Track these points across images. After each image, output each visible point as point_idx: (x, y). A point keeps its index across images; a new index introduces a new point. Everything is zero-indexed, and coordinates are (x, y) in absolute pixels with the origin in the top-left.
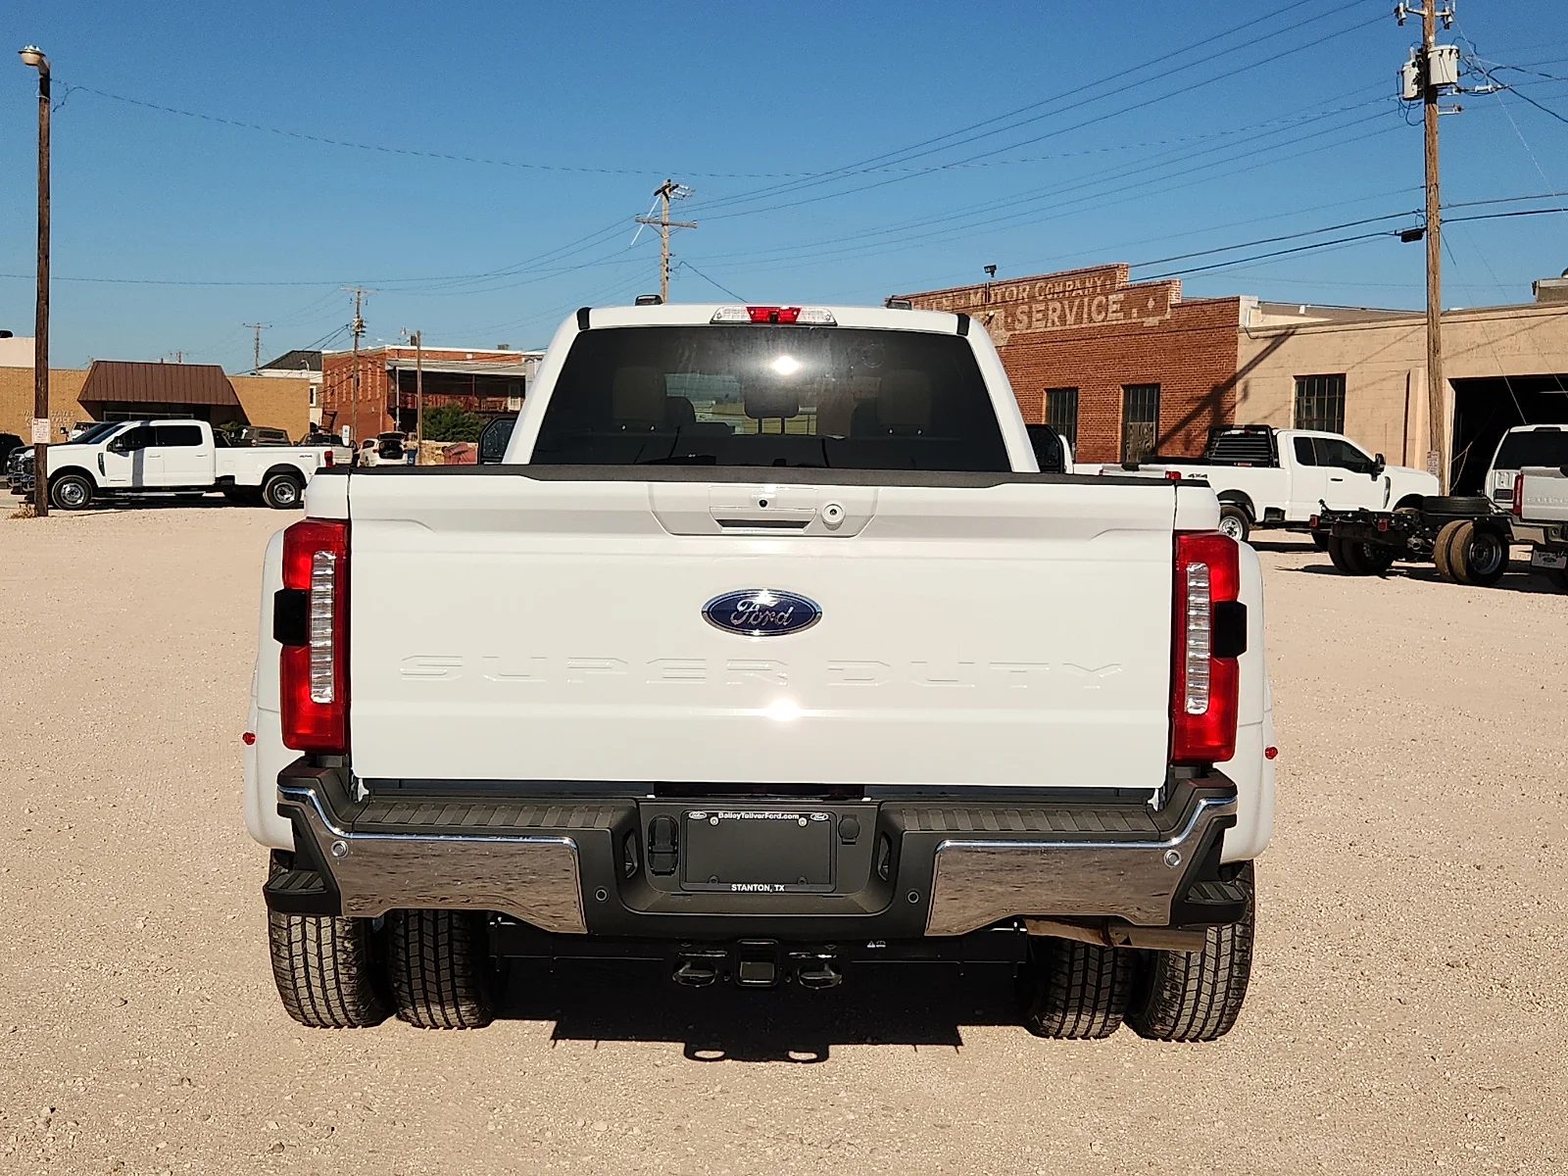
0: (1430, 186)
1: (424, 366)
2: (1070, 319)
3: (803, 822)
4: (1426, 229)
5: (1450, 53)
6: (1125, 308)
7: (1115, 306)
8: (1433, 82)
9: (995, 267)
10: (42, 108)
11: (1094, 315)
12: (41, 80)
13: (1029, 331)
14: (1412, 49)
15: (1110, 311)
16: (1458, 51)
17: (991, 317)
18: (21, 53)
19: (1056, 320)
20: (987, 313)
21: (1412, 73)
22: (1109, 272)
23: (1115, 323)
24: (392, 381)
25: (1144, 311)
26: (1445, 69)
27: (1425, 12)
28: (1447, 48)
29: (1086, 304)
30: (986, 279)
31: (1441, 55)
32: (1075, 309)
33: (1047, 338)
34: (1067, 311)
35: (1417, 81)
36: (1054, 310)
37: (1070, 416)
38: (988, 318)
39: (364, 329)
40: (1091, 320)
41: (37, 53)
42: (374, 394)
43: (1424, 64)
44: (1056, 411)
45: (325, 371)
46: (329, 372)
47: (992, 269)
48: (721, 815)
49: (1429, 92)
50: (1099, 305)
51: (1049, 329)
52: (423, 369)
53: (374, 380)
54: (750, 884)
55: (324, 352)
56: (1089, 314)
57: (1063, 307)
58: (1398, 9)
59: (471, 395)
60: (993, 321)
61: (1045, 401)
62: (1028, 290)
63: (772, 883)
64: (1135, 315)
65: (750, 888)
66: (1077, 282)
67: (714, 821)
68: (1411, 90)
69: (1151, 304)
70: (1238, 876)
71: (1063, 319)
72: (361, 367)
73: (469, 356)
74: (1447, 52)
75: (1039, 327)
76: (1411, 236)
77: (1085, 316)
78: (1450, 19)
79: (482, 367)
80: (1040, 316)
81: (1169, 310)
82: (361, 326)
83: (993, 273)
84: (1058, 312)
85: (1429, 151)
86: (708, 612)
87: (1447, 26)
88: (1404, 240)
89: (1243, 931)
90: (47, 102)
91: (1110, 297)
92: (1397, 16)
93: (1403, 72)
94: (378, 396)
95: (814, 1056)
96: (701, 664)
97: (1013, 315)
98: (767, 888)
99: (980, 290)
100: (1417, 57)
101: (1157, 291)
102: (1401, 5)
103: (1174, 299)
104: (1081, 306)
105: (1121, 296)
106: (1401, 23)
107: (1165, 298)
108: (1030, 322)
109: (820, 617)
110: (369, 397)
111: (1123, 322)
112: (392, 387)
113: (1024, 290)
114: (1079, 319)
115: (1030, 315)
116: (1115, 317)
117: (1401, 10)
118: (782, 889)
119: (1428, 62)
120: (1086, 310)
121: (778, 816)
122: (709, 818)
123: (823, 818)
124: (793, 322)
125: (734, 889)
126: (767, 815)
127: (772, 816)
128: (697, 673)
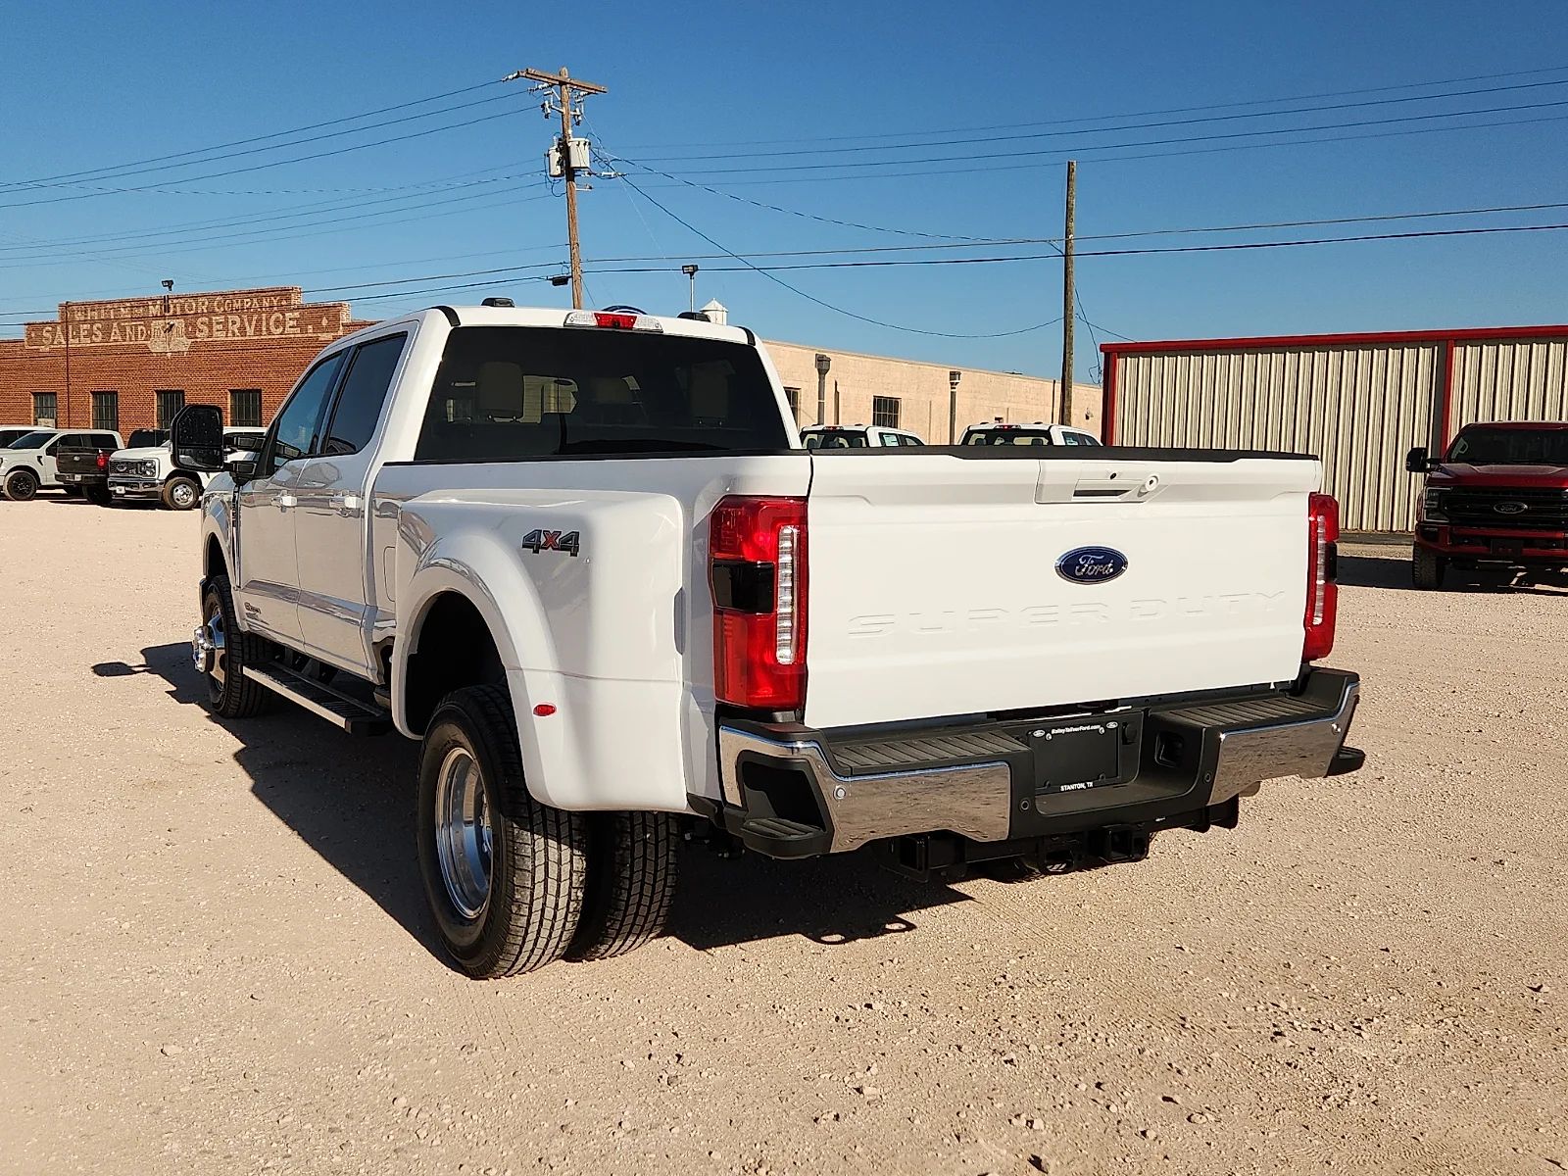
0: (572, 244)
2: (250, 331)
3: (1102, 730)
4: (572, 277)
5: (585, 144)
6: (301, 324)
7: (291, 322)
8: (573, 165)
9: (172, 282)
11: (273, 329)
13: (211, 339)
14: (555, 138)
15: (288, 326)
16: (590, 144)
17: (172, 326)
19: (236, 331)
20: (167, 322)
21: (556, 156)
22: (285, 293)
23: (292, 336)
25: (318, 328)
26: (580, 157)
27: (564, 110)
28: (582, 140)
29: (264, 318)
30: (165, 292)
31: (578, 145)
32: (254, 323)
33: (229, 347)
34: (247, 324)
35: (560, 163)
36: (234, 323)
37: (255, 412)
38: (168, 326)
40: (270, 333)
43: (564, 149)
44: (240, 409)
47: (170, 284)
48: (1053, 732)
49: (570, 173)
50: (277, 320)
51: (229, 339)
54: (1072, 784)
56: (268, 329)
57: (242, 320)
58: (543, 106)
60: (174, 330)
61: (229, 400)
62: (207, 303)
63: (1086, 782)
64: (311, 331)
65: (1072, 787)
66: (255, 300)
67: (1049, 736)
68: (556, 170)
69: (325, 322)
71: (243, 330)
74: (582, 144)
75: (220, 336)
76: (560, 281)
77: (264, 329)
78: (580, 118)
80: (221, 327)
81: (341, 328)
83: (170, 287)
84: (238, 325)
85: (571, 218)
86: (1060, 566)
87: (578, 123)
88: (554, 284)
91: (287, 314)
92: (543, 111)
93: (548, 155)
96: (1054, 610)
97: (195, 327)
98: (1082, 785)
99: (158, 302)
100: (559, 144)
101: (332, 311)
102: (546, 102)
103: (345, 319)
104: (259, 320)
105: (297, 314)
106: (547, 116)
107: (337, 318)
108: (211, 331)
109: (1127, 566)
111: (300, 336)
113: (203, 304)
114: (258, 330)
115: (210, 326)
116: (293, 332)
117: (547, 106)
118: (1092, 785)
119: (568, 149)
120: (264, 324)
121: (1088, 728)
122: (1045, 735)
123: (1114, 726)
124: (631, 328)
125: (1063, 789)
126: (1081, 728)
127: (1084, 728)
128: (1053, 617)
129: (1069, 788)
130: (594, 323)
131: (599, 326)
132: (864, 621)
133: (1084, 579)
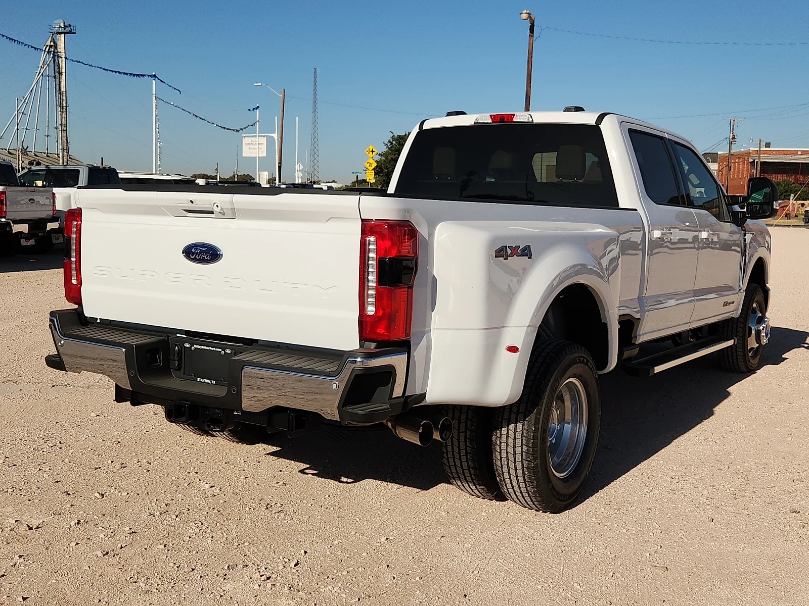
1: (762, 159)
3: (223, 352)
10: (530, 40)
12: (530, 26)
18: (520, 14)
24: (753, 167)
39: (735, 140)
41: (528, 14)
42: (743, 175)
45: (719, 164)
46: (721, 164)
48: (195, 346)
52: (762, 160)
53: (743, 167)
54: (204, 379)
55: (719, 153)
59: (798, 174)
63: (211, 380)
65: (203, 380)
67: (193, 348)
70: (527, 419)
72: (737, 160)
73: (800, 153)
79: (793, 158)
82: (734, 138)
86: (184, 252)
89: (528, 450)
90: (533, 36)
94: (745, 176)
95: (352, 480)
96: (182, 276)
98: (209, 381)
109: (222, 257)
110: (740, 176)
112: (753, 171)
118: (214, 383)
121: (215, 349)
122: (191, 347)
123: (229, 352)
124: (512, 122)
125: (198, 380)
126: (210, 348)
127: (213, 349)
128: (181, 280)
129: (201, 381)
130: (490, 121)
131: (493, 122)
132: (100, 268)
133: (195, 260)
